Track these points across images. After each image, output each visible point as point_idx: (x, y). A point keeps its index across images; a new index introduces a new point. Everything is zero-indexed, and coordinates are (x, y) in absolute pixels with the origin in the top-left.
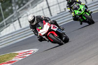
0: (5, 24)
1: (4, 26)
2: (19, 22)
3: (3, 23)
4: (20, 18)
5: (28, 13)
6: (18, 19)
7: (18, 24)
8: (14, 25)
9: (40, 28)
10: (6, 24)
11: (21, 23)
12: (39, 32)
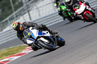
0: (15, 16)
1: (14, 18)
2: (29, 15)
3: (13, 16)
4: (30, 10)
5: (38, 6)
6: (28, 12)
7: (28, 17)
8: (24, 17)
9: (77, 8)
10: (17, 17)
11: (31, 15)
12: (76, 12)
